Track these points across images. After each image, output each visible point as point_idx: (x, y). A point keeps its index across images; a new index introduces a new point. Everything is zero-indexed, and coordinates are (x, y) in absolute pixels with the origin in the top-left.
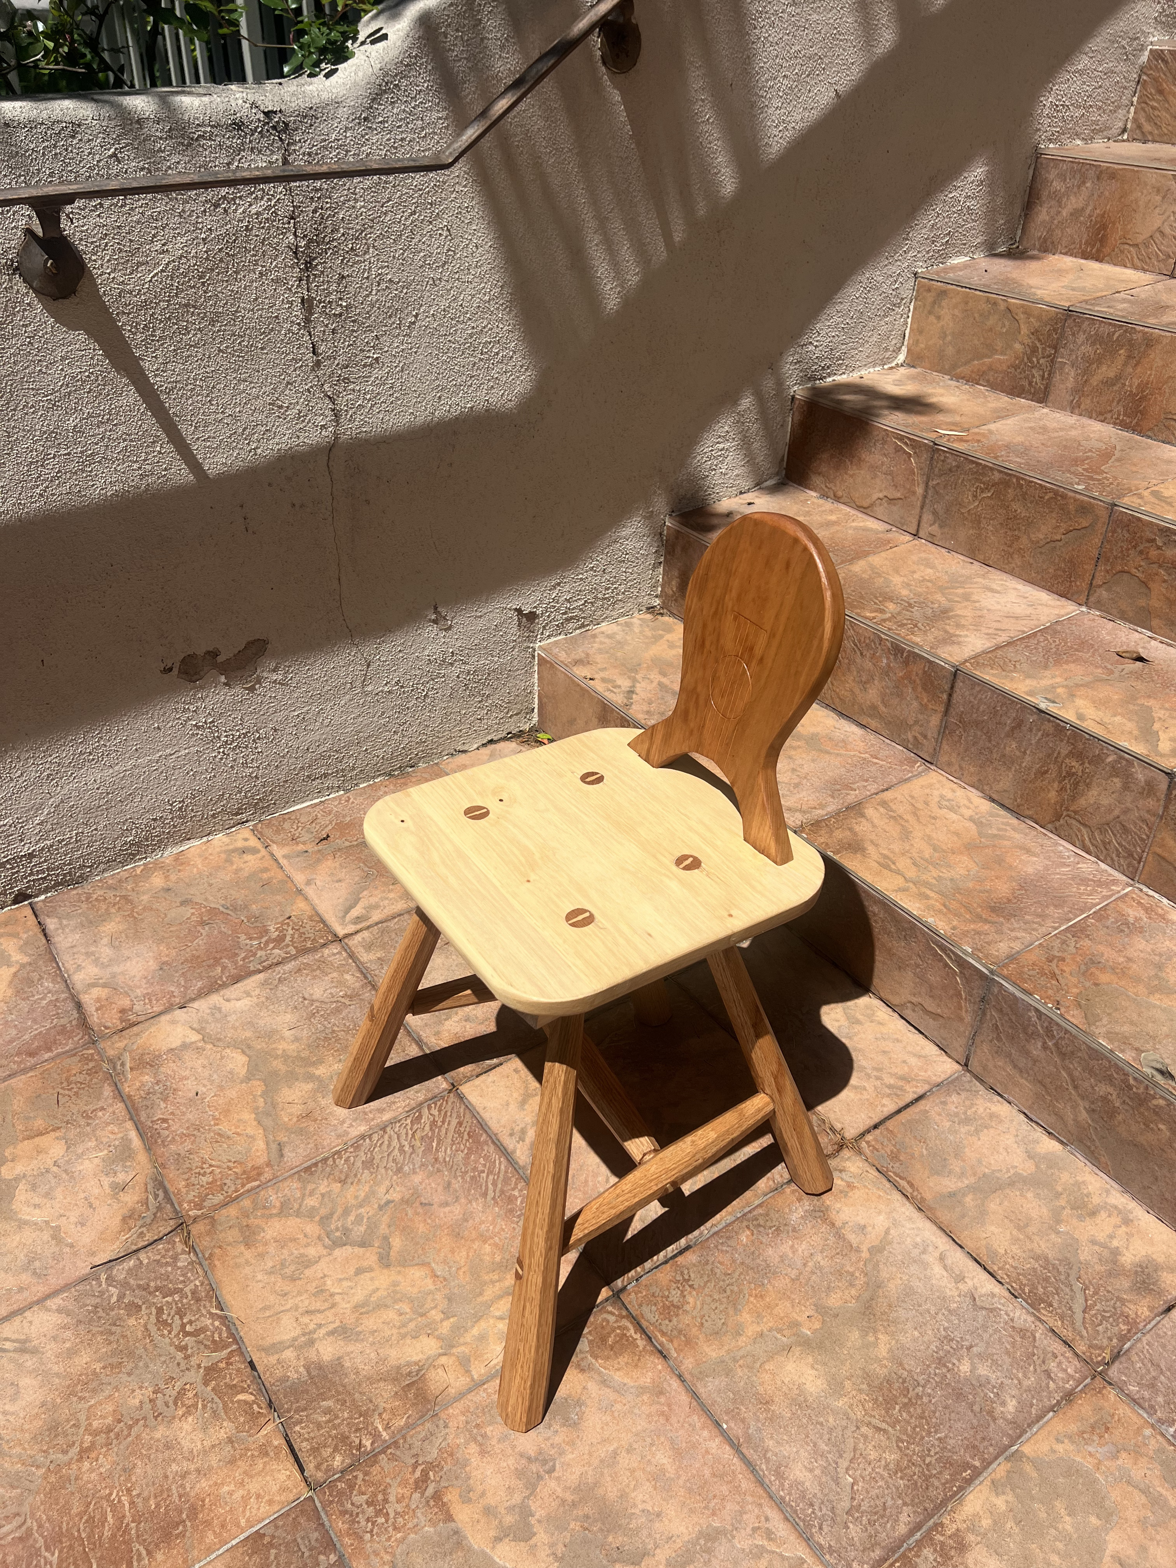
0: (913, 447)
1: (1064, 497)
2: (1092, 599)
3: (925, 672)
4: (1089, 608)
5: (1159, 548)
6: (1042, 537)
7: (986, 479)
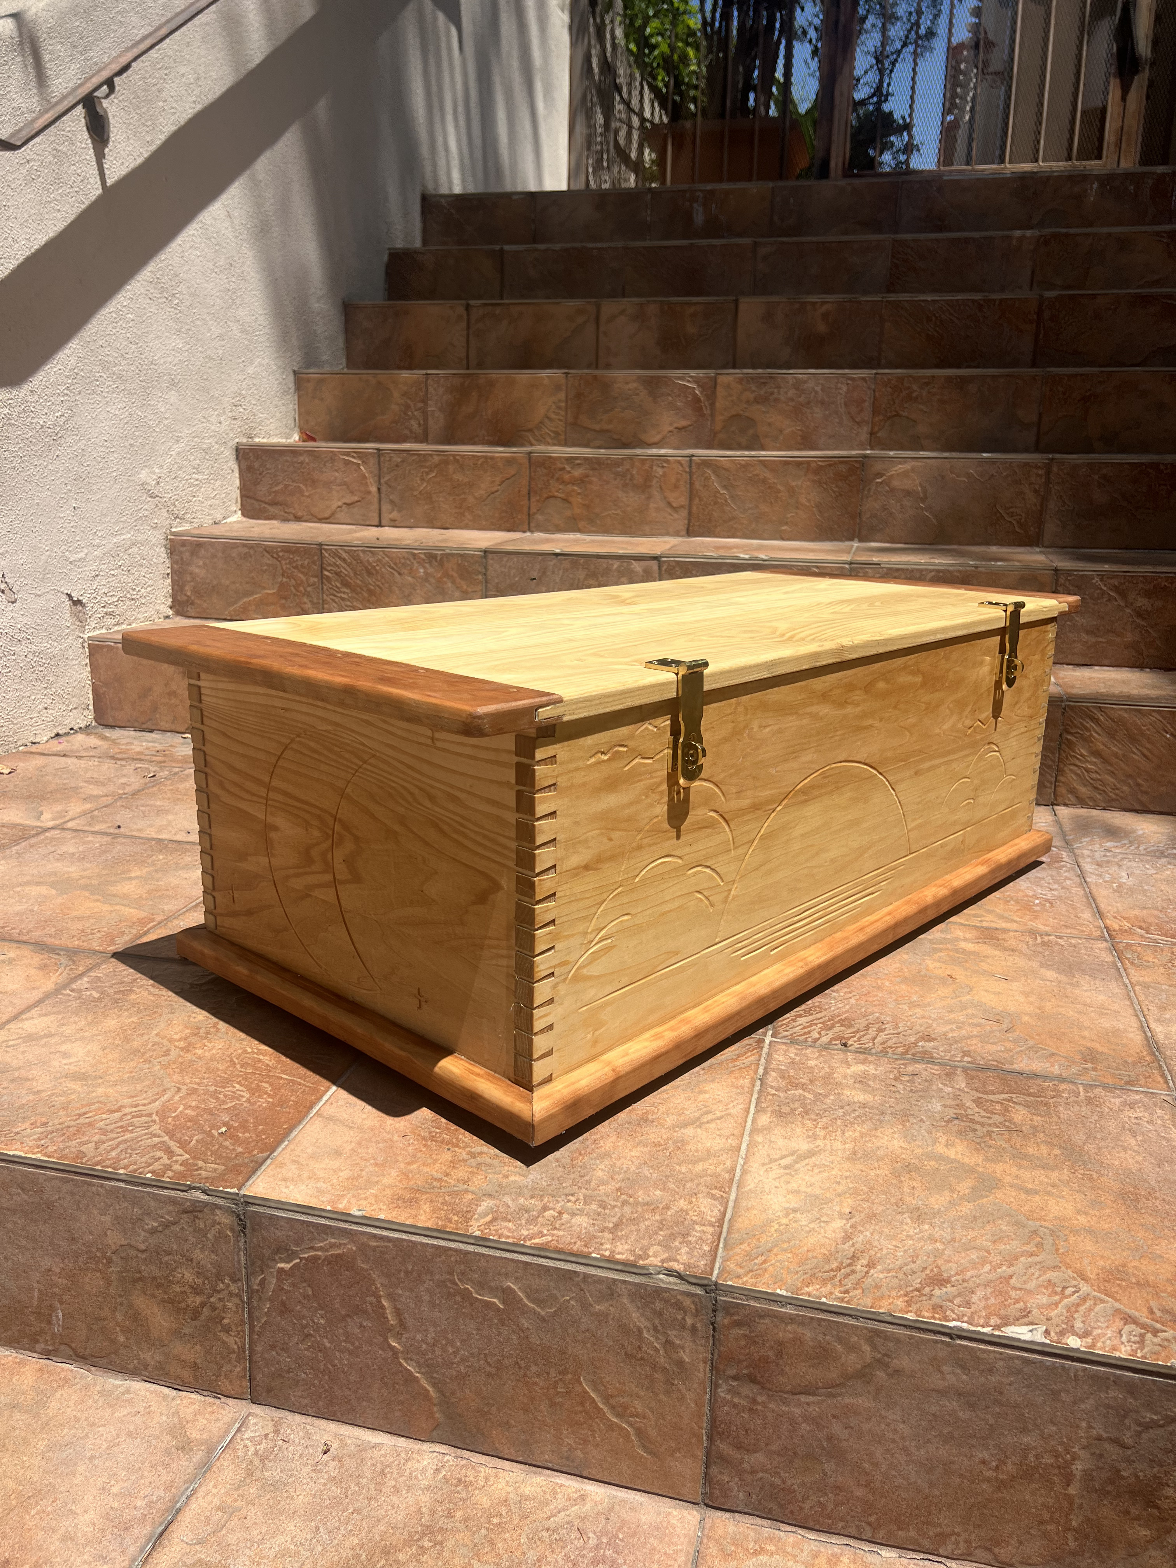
0: (359, 458)
1: (492, 458)
2: (532, 525)
3: (459, 565)
4: (532, 532)
5: (569, 472)
6: (482, 492)
7: (429, 464)
